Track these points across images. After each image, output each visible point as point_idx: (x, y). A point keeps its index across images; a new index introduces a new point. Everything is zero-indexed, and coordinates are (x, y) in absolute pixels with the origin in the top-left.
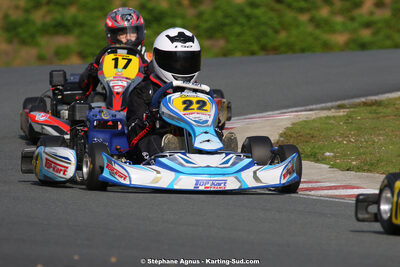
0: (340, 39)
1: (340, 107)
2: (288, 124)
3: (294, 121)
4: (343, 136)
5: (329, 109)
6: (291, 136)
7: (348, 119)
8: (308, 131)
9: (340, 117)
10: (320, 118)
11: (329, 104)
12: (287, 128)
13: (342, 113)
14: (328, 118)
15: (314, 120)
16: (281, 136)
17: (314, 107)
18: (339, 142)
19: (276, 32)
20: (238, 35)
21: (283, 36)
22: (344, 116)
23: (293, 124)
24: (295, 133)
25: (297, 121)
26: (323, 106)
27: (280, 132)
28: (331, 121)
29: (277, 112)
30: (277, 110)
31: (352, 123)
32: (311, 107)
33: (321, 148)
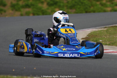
0: (109, 9)
2: (90, 32)
3: (91, 31)
4: (106, 36)
5: (102, 28)
6: (90, 36)
7: (107, 31)
8: (95, 34)
9: (105, 30)
10: (99, 31)
11: (102, 27)
12: (89, 34)
13: (105, 29)
15: (97, 31)
16: (87, 35)
18: (104, 37)
19: (90, 7)
20: (79, 8)
21: (92, 8)
22: (106, 30)
23: (91, 32)
24: (92, 35)
25: (92, 31)
26: (100, 27)
27: (87, 34)
28: (102, 31)
29: (87, 29)
30: (87, 28)
31: (108, 32)
32: (97, 28)
33: (99, 39)
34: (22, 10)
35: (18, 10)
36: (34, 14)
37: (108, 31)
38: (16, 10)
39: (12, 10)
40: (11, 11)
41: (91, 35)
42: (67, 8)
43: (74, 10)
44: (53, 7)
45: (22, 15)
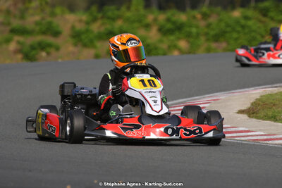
35: (88, 44)
38: (85, 46)
39: (75, 45)
40: (71, 48)
42: (208, 40)
43: (224, 45)
44: (172, 38)
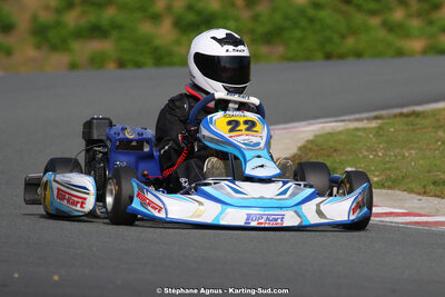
0: (417, 45)
1: (376, 118)
2: (310, 137)
3: (318, 133)
4: (371, 150)
5: (361, 120)
6: (310, 150)
7: (379, 132)
8: (332, 144)
9: (371, 129)
10: (348, 130)
11: (364, 115)
12: (308, 141)
13: (374, 124)
14: (357, 129)
15: (341, 132)
16: (300, 149)
17: (347, 118)
18: (365, 157)
19: (343, 37)
20: (299, 41)
21: (350, 42)
22: (374, 128)
23: (316, 136)
24: (317, 146)
25: (321, 132)
26: (357, 116)
27: (299, 145)
28: (360, 133)
29: (304, 123)
30: (304, 120)
31: (382, 135)
32: (343, 118)
33: (342, 163)
34: (76, 46)
35: (59, 46)
36: (121, 64)
37: (381, 132)
38: (54, 48)
39: (38, 47)
40: (32, 53)
41: (315, 148)
42: (253, 41)
43: (280, 50)
45: (73, 66)
